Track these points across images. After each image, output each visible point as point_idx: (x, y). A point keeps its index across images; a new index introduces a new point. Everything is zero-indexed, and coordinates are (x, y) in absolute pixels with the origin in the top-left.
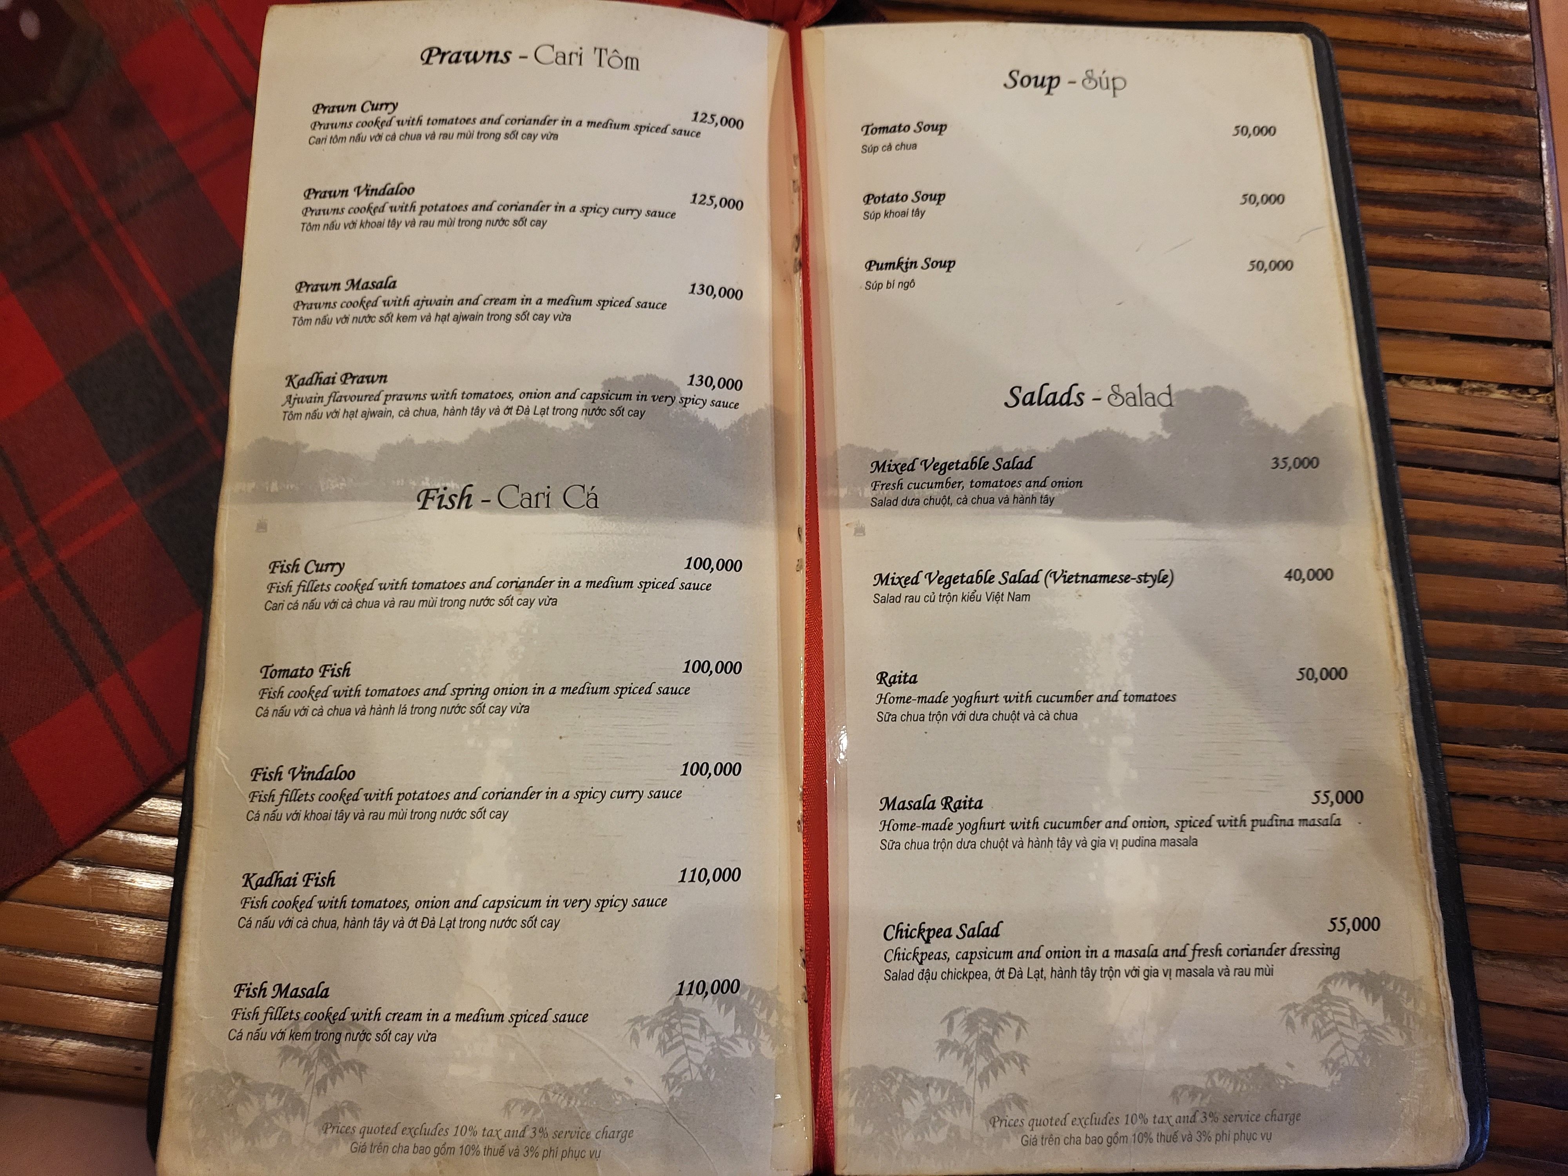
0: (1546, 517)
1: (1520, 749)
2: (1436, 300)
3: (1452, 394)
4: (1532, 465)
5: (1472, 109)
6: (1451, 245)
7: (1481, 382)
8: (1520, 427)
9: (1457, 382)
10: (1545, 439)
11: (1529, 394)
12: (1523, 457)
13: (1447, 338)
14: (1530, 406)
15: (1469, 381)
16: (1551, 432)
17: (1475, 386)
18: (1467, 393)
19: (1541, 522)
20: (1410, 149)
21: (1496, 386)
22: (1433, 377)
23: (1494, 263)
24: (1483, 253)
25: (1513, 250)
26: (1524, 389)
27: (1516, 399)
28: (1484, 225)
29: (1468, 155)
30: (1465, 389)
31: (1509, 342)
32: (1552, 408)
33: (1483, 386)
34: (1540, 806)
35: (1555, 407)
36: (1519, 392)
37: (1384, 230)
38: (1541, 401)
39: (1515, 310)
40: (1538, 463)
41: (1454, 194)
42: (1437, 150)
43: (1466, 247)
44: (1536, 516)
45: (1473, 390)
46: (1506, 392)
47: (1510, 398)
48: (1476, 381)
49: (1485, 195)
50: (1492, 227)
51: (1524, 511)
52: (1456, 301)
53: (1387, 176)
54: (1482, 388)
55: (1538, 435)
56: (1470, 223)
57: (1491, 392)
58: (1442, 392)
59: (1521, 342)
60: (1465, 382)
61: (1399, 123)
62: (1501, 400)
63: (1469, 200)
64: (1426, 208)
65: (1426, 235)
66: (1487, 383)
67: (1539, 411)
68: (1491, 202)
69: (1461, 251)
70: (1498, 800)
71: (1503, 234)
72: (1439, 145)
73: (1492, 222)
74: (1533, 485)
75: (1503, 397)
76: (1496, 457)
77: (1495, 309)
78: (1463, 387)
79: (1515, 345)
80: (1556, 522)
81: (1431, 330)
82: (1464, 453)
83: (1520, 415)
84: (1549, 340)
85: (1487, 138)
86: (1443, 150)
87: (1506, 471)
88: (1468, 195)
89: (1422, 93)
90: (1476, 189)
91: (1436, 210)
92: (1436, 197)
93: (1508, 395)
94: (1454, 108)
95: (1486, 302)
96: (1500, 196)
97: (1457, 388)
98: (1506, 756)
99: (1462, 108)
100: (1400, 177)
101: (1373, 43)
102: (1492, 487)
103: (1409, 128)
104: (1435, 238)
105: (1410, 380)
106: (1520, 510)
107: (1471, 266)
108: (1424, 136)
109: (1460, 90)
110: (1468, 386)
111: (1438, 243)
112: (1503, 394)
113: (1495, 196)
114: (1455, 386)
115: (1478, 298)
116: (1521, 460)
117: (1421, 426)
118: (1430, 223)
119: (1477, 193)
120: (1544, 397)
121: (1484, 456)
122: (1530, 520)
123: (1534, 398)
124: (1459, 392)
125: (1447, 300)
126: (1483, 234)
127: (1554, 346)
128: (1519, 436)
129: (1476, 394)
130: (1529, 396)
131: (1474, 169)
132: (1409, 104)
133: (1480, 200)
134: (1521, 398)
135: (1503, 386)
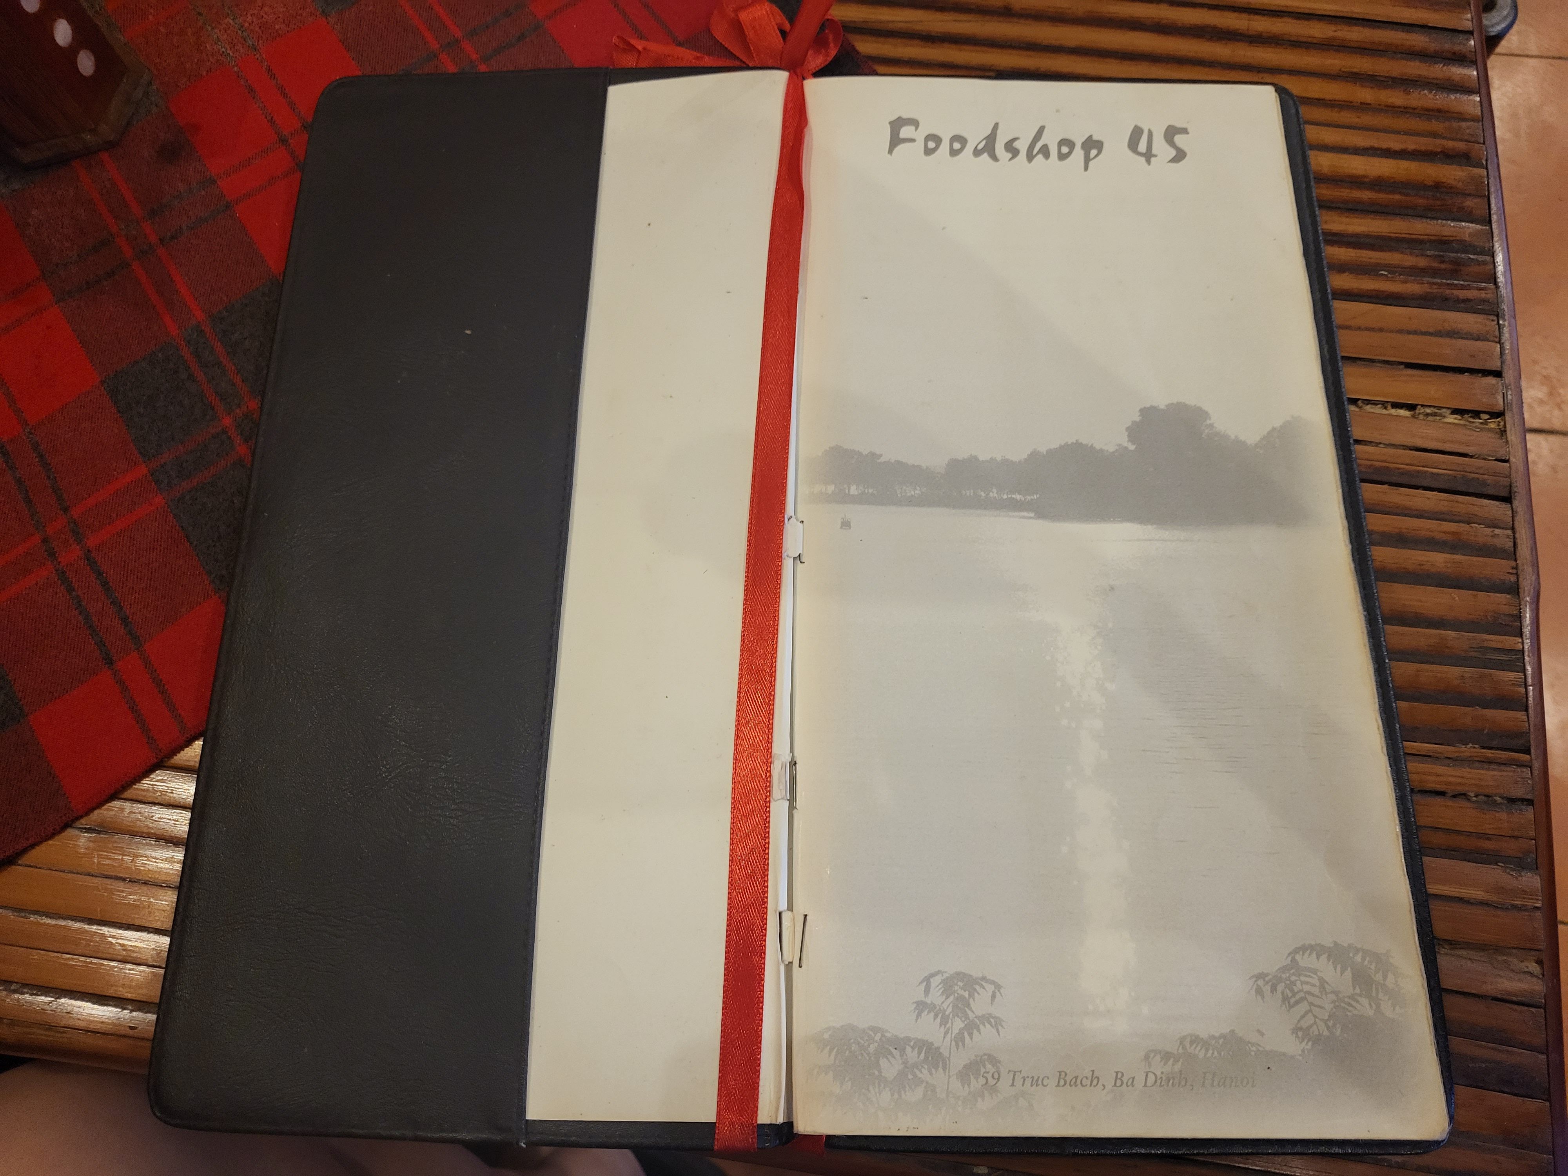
0: (1497, 531)
1: (1474, 748)
2: (1391, 332)
3: (1407, 417)
4: (1484, 483)
5: (1424, 161)
6: (1405, 282)
7: (1434, 407)
8: (1471, 448)
9: (1412, 407)
10: (1496, 460)
11: (1481, 419)
12: (1476, 476)
13: (1402, 366)
14: (1481, 430)
15: (1422, 406)
16: (1501, 454)
17: (1428, 411)
18: (1421, 417)
19: (1492, 536)
20: (1366, 195)
21: (1449, 412)
22: (1388, 402)
23: (1446, 299)
24: (1435, 290)
25: (1463, 288)
26: (1476, 414)
27: (1467, 423)
28: (1435, 265)
29: (1421, 201)
30: (1419, 414)
31: (1460, 371)
32: (1503, 432)
33: (1437, 411)
34: (1495, 803)
35: (1505, 431)
36: (1471, 417)
37: (1342, 268)
38: (1492, 426)
39: (1466, 341)
40: (1489, 482)
41: (1407, 236)
42: (1391, 197)
43: (1419, 283)
44: (1488, 531)
45: (1427, 415)
46: (1459, 417)
47: (1462, 422)
48: (1430, 406)
49: (1436, 238)
50: (1443, 266)
51: (1477, 525)
52: (1409, 333)
53: (1344, 219)
54: (1437, 413)
55: (1489, 456)
56: (1422, 262)
57: (1444, 417)
58: (1397, 416)
59: (1472, 371)
60: (1419, 407)
61: (1354, 172)
62: (1454, 424)
63: (1421, 242)
64: (1381, 249)
65: (1383, 272)
66: (1440, 408)
67: (1490, 435)
68: (1443, 243)
69: (1413, 288)
70: (1454, 796)
71: (1455, 273)
72: (1393, 192)
73: (1443, 262)
74: (1486, 502)
75: (1456, 421)
76: (1449, 475)
77: (1446, 341)
78: (1417, 411)
79: (1466, 374)
80: (1508, 536)
81: (1388, 359)
82: (1418, 471)
83: (1472, 438)
84: (1499, 369)
85: (1438, 186)
86: (1397, 197)
87: (1459, 489)
88: (1422, 237)
89: (1376, 146)
90: (1428, 232)
91: (1390, 251)
92: (1390, 238)
93: (1460, 420)
94: (1407, 159)
95: (1439, 334)
96: (1451, 239)
97: (1412, 413)
98: (1462, 755)
99: (1413, 160)
100: (1356, 220)
101: (1331, 101)
102: (1446, 503)
103: (1364, 176)
104: (1389, 275)
105: (1368, 404)
106: (1473, 525)
107: (1425, 301)
108: (1377, 184)
109: (1411, 144)
110: (1422, 410)
111: (1392, 280)
112: (1456, 419)
113: (1445, 238)
114: (1410, 411)
115: (1431, 330)
116: (1473, 479)
117: (1377, 446)
118: (1385, 262)
119: (1428, 235)
120: (1495, 422)
121: (1438, 474)
122: (1482, 534)
123: (1486, 424)
124: (1413, 416)
125: (1400, 331)
126: (1434, 273)
127: (1504, 375)
128: (1472, 457)
129: (1430, 418)
130: (1481, 421)
131: (1426, 213)
132: (1364, 155)
133: (1431, 241)
134: (1473, 422)
135: (1455, 411)
